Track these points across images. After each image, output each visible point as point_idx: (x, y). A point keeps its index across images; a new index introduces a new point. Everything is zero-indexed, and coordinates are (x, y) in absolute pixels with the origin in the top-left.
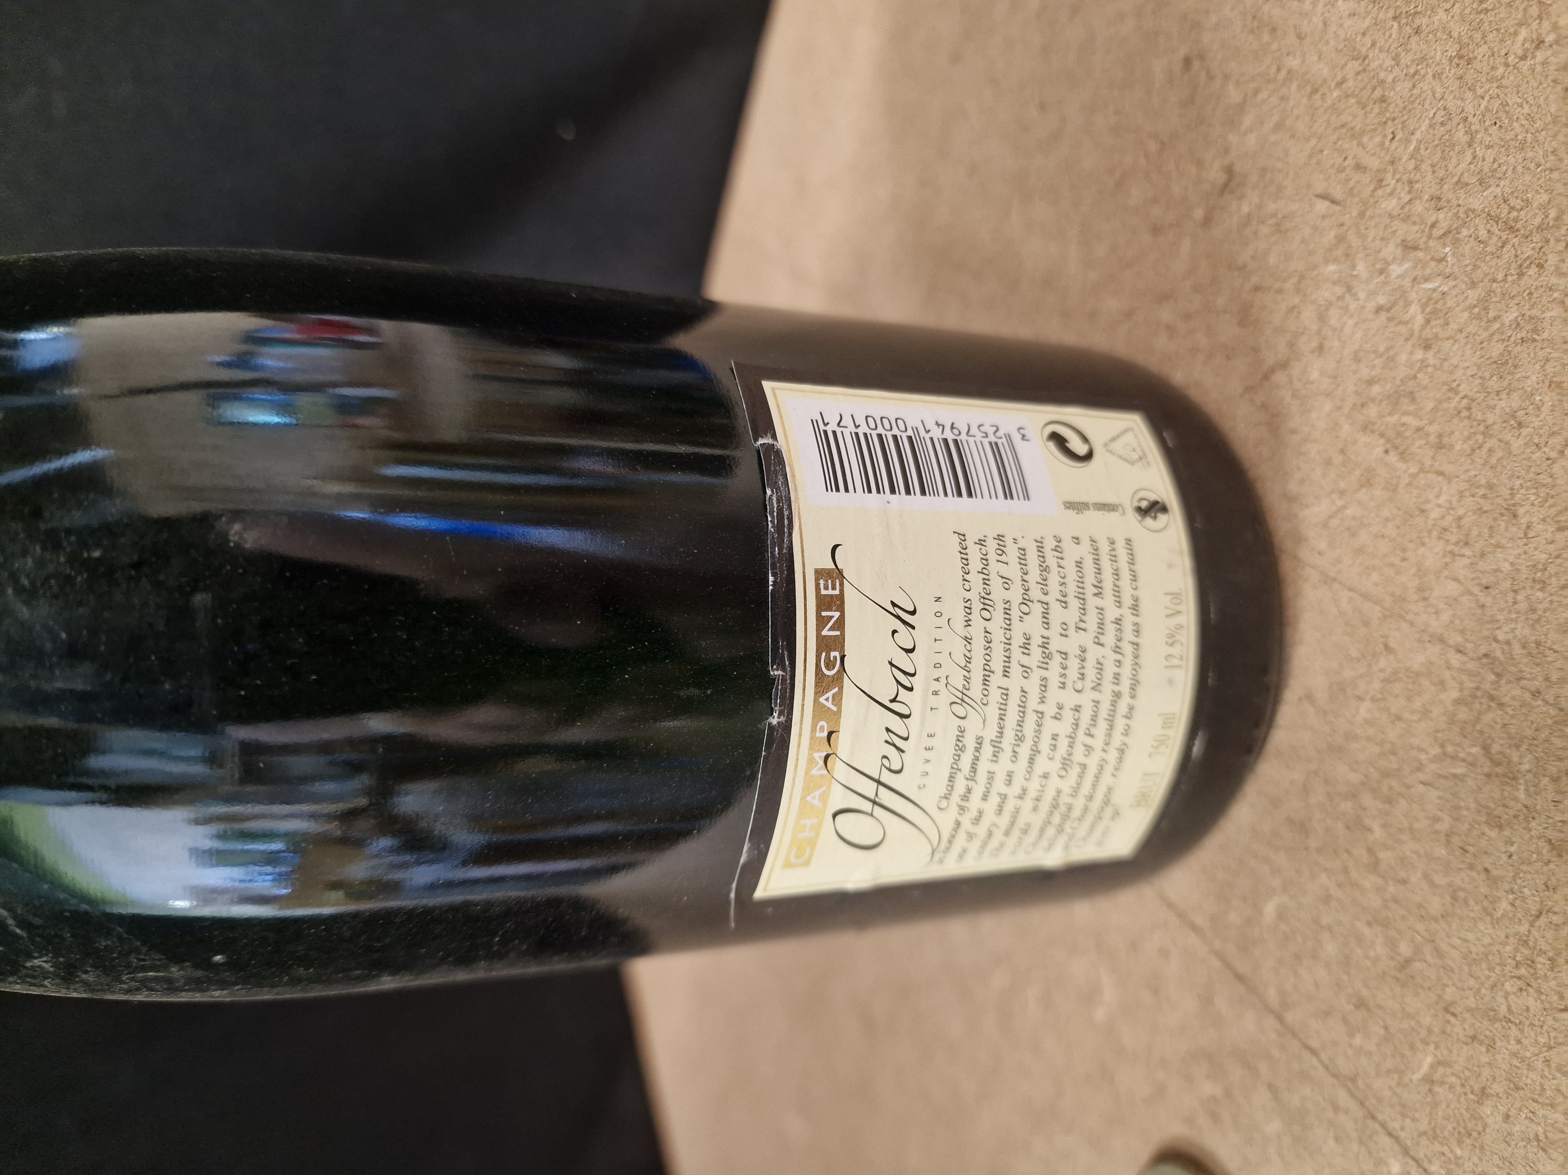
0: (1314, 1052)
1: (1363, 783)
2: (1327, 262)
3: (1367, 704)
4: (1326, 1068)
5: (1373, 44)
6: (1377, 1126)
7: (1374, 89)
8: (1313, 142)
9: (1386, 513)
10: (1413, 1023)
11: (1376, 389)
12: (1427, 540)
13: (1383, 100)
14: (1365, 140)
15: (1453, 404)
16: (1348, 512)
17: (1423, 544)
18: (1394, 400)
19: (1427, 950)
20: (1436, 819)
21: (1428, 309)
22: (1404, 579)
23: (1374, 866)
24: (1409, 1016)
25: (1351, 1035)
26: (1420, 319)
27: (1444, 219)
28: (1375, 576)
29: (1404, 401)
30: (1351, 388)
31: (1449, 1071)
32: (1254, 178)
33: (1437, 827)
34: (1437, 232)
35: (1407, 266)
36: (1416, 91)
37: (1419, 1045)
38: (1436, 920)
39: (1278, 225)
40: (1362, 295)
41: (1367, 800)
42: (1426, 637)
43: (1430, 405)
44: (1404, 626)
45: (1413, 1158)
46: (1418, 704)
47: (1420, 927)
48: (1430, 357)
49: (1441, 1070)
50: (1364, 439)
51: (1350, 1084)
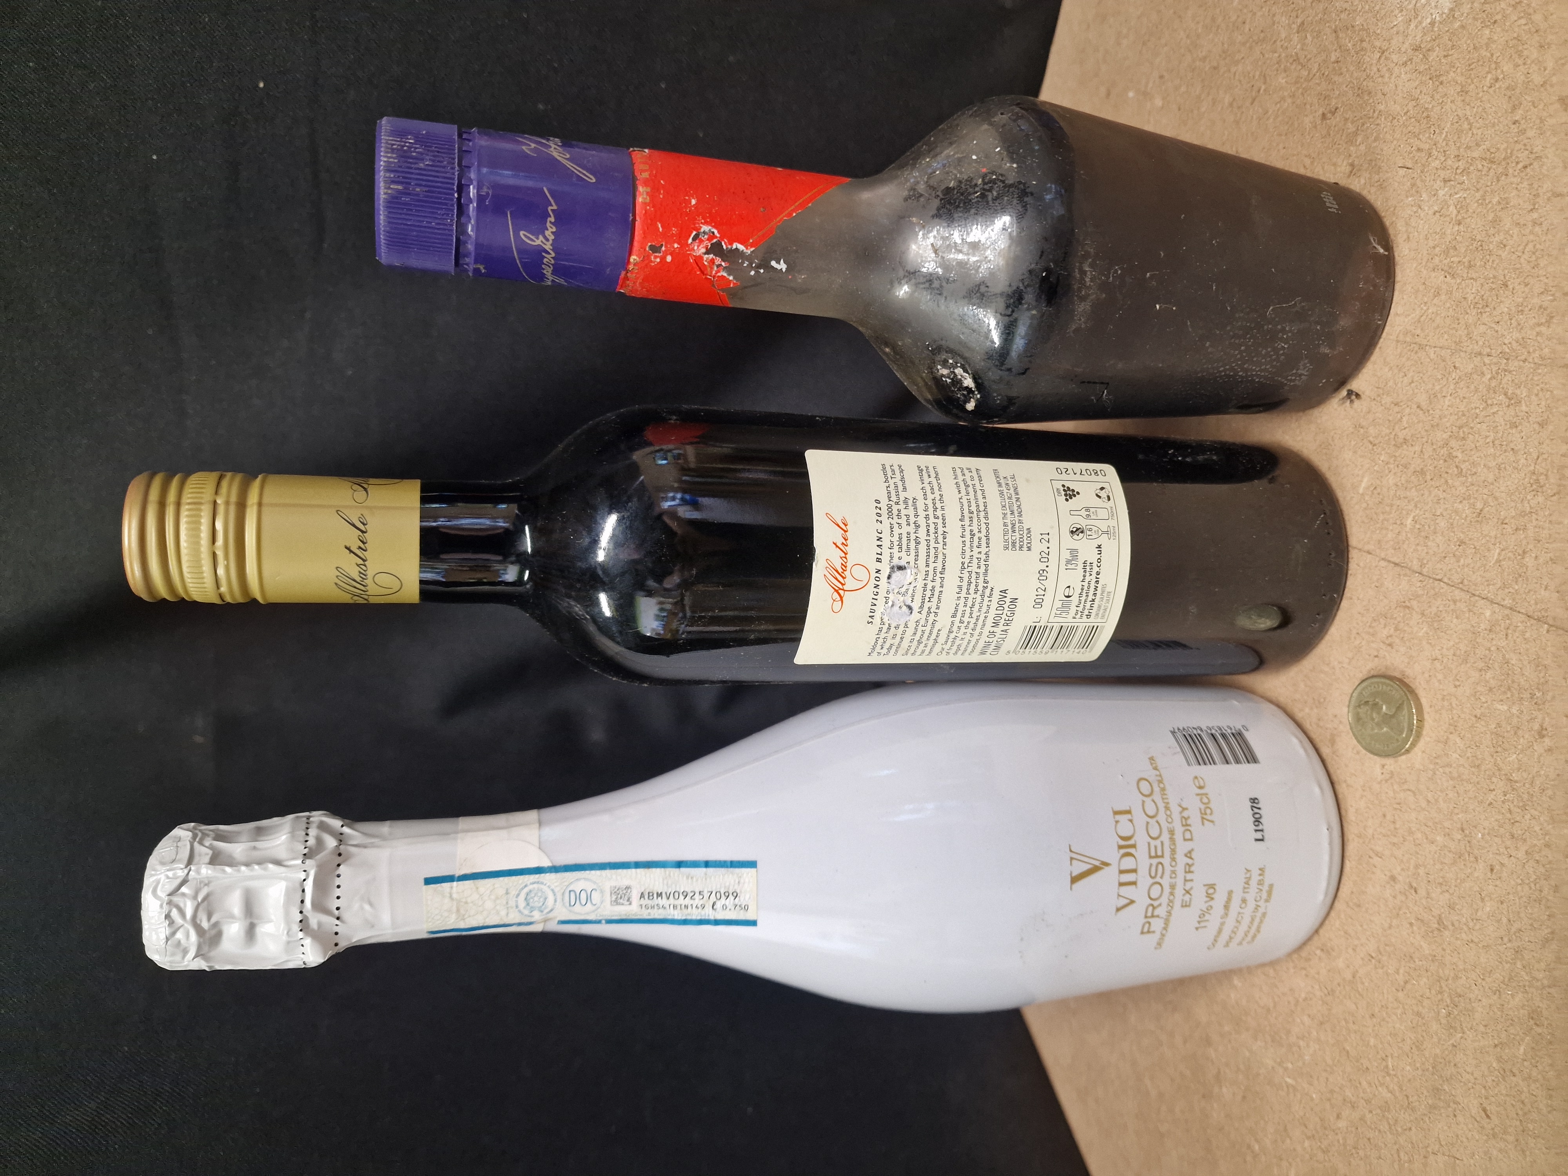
0: (1440, 580)
1: (1450, 436)
2: (1407, 197)
3: (1449, 398)
4: (1449, 585)
5: (1421, 92)
6: (1477, 598)
7: (1423, 112)
8: (1395, 142)
9: (1448, 305)
10: (1488, 538)
11: (1438, 249)
12: (1469, 311)
13: (1428, 117)
14: (1421, 136)
15: (1474, 245)
16: (1430, 311)
17: (1467, 314)
18: (1446, 253)
19: (1490, 500)
20: (1487, 437)
21: (1458, 207)
22: (1460, 332)
23: (1460, 473)
24: (1486, 536)
25: (1458, 561)
26: (1455, 212)
27: (1462, 164)
28: (1446, 336)
29: (1451, 251)
30: (1425, 252)
31: (1507, 551)
32: (1366, 166)
33: (1488, 440)
34: (1459, 171)
35: (1447, 189)
36: (1443, 110)
37: (1491, 546)
38: (1492, 484)
39: (1381, 185)
40: (1426, 208)
41: (1453, 443)
42: (1473, 356)
43: (1463, 250)
44: (1462, 354)
45: (1495, 603)
46: (1472, 387)
47: (1486, 491)
48: (1461, 228)
49: (1504, 553)
50: (1433, 275)
51: (1461, 586)
